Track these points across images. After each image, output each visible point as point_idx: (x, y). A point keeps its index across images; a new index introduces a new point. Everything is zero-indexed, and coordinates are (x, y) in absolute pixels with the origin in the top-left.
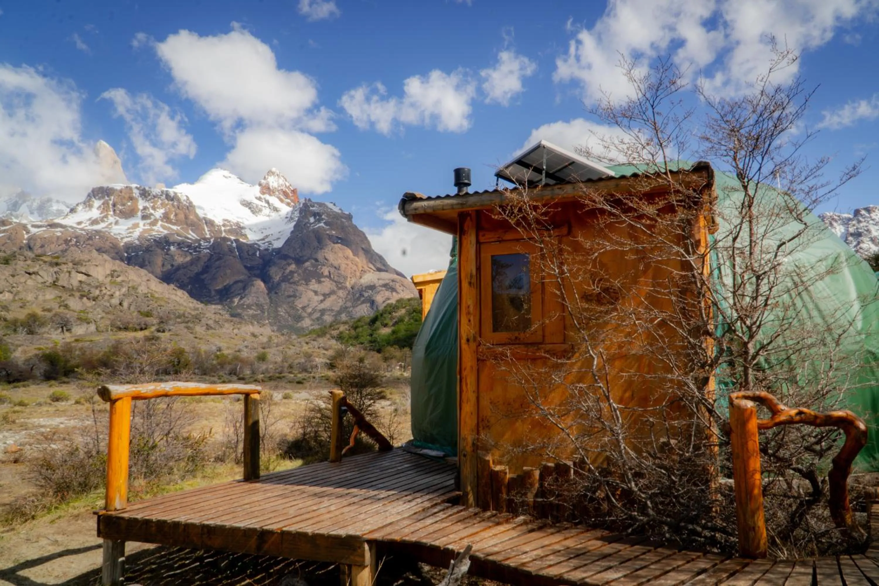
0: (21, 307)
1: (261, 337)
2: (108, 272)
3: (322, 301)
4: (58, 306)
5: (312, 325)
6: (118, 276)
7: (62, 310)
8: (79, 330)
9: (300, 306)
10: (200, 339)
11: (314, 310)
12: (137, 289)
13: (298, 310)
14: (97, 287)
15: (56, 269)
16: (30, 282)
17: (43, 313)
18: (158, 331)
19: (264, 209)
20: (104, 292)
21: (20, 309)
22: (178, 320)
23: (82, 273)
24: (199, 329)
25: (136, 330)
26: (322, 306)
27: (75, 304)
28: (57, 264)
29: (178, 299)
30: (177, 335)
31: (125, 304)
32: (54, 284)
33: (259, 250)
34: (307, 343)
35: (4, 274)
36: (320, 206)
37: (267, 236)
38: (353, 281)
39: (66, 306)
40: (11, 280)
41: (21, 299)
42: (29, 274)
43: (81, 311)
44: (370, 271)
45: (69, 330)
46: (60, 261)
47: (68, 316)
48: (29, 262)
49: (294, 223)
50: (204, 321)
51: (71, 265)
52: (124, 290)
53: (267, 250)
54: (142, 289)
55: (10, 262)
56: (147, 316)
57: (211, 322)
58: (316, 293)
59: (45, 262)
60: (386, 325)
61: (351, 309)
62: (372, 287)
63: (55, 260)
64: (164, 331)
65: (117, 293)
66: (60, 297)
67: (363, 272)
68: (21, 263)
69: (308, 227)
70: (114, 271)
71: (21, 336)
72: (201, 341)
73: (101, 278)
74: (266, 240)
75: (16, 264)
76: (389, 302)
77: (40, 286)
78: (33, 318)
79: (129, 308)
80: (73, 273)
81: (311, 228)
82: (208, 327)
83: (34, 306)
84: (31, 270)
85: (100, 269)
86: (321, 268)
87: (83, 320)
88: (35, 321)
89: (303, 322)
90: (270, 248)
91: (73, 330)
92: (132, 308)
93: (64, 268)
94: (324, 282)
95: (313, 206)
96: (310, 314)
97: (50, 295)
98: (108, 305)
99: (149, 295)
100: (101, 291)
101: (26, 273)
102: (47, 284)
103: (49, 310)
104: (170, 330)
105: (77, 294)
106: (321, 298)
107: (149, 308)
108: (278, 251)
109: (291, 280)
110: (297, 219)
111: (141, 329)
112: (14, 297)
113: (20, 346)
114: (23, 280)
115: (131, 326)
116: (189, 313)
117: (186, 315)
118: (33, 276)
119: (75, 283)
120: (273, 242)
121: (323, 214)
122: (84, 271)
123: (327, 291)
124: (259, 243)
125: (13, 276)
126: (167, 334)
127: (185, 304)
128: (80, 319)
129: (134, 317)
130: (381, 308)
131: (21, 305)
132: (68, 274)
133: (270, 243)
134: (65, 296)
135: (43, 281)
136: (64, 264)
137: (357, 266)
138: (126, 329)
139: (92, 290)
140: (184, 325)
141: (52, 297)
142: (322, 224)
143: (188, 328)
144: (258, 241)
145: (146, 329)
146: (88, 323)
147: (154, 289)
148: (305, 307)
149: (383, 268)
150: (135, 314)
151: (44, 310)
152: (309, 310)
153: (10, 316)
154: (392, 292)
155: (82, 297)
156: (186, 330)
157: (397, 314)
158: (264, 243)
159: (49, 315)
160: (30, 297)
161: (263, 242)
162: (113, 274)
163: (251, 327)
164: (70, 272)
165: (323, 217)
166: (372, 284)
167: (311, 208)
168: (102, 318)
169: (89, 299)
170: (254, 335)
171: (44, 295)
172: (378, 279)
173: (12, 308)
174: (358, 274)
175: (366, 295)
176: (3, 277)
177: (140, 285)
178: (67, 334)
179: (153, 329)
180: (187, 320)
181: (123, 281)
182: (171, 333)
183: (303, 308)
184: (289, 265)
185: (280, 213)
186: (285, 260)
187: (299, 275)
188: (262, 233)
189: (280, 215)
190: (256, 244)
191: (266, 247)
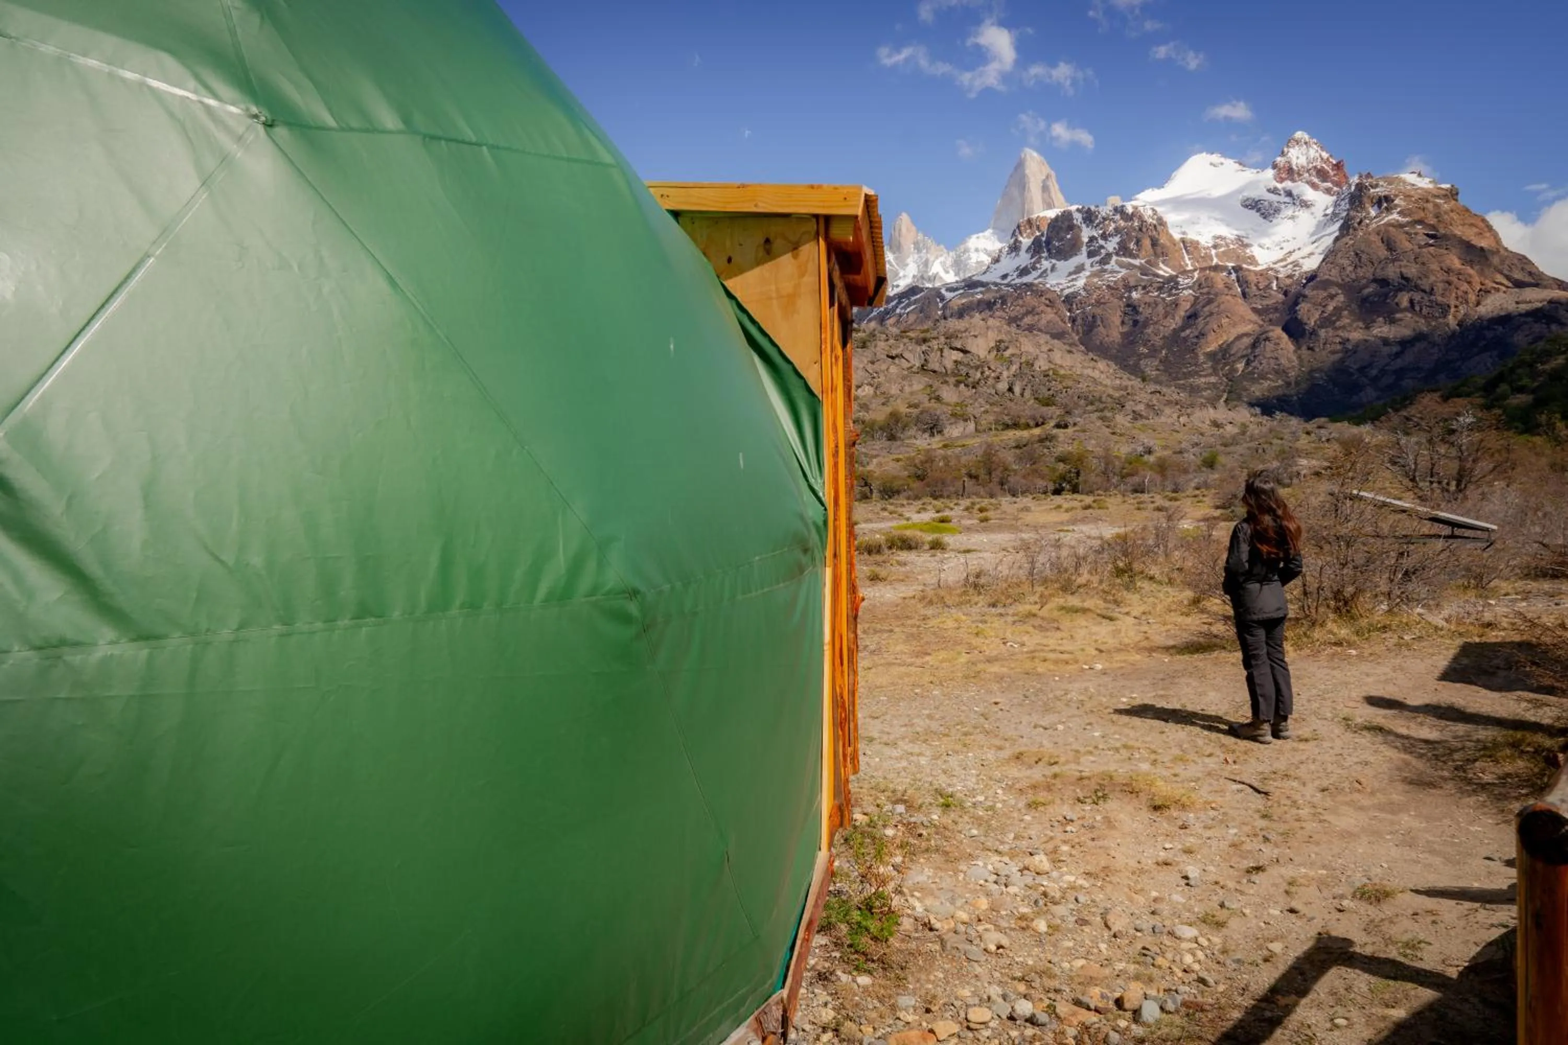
0: (883, 404)
1: (1229, 428)
2: (993, 344)
3: (1397, 355)
4: (928, 397)
5: (1378, 398)
6: (1007, 348)
7: (933, 404)
8: (954, 431)
9: (1355, 367)
10: (1121, 435)
11: (1383, 372)
12: (1032, 365)
13: (1352, 374)
14: (977, 368)
15: (924, 347)
16: (893, 369)
17: (908, 410)
18: (1058, 426)
19: (1283, 206)
20: (987, 373)
21: (880, 407)
22: (1090, 408)
23: (957, 349)
24: (1122, 420)
25: (1027, 426)
26: (1399, 363)
27: (949, 394)
28: (925, 340)
29: (1096, 374)
30: (1084, 431)
31: (1017, 389)
32: (923, 368)
33: (1277, 278)
34: (1308, 433)
35: (862, 362)
36: (1390, 184)
37: (1290, 253)
38: (1462, 310)
39: (938, 399)
40: (870, 368)
41: (884, 393)
42: (893, 358)
43: (957, 404)
44: (1498, 290)
45: (940, 432)
46: (928, 335)
47: (938, 413)
48: (892, 341)
49: (1342, 221)
50: (1129, 406)
51: (942, 339)
52: (1014, 368)
53: (1290, 276)
54: (1041, 364)
55: (868, 344)
56: (1047, 405)
57: (1140, 408)
58: (1385, 340)
59: (911, 339)
61: (1459, 363)
62: (1504, 320)
63: (922, 335)
64: (1066, 426)
65: (1005, 374)
66: (931, 386)
67: (1484, 292)
68: (881, 344)
69: (1367, 225)
70: (1001, 341)
71: (880, 444)
72: (1123, 439)
73: (983, 353)
74: (1289, 260)
75: (875, 346)
77: (906, 373)
78: (895, 416)
79: (1022, 395)
80: (947, 351)
81: (1374, 226)
82: (1137, 416)
83: (899, 401)
84: (894, 353)
85: (980, 341)
86: (1396, 296)
87: (960, 416)
88: (897, 421)
89: (1362, 394)
90: (1297, 273)
91: (945, 431)
92: (1027, 394)
93: (934, 344)
94: (1401, 320)
95: (1377, 186)
96: (1375, 380)
97: (918, 384)
98: (993, 392)
99: (1051, 373)
100: (982, 373)
101: (888, 356)
102: (914, 369)
103: (916, 406)
104: (1075, 424)
105: (952, 380)
106: (1396, 348)
107: (1051, 392)
108: (1312, 277)
109: (1338, 324)
110: (1344, 214)
111: (1037, 425)
112: (875, 392)
113: (876, 456)
114: (884, 367)
115: (1023, 421)
116: (1110, 396)
117: (1104, 399)
118: (897, 361)
119: (949, 365)
120: (1301, 261)
121: (1396, 196)
122: (959, 347)
123: (1408, 335)
124: (1277, 266)
125: (873, 363)
126: (1070, 430)
127: (1108, 382)
128: (954, 415)
129: (1028, 407)
131: (884, 400)
132: (939, 353)
133: (1296, 264)
134: (936, 384)
135: (909, 365)
136: (934, 338)
137: (1469, 283)
138: (1016, 426)
139: (971, 372)
140: (1098, 414)
141: (921, 387)
142: (1395, 216)
143: (1102, 418)
144: (1275, 263)
145: (1043, 424)
146: (966, 420)
147: (1059, 362)
148: (1365, 367)
149: (1528, 279)
150: (1032, 401)
151: (910, 406)
152: (1374, 372)
153: (867, 417)
154: (1548, 324)
155: (958, 383)
156: (1099, 423)
158: (1285, 266)
159: (915, 411)
160: (894, 390)
161: (1284, 263)
162: (999, 347)
164: (941, 350)
165: (1396, 202)
166: (1503, 313)
167: (1372, 190)
168: (986, 412)
169: (966, 385)
170: (1216, 424)
171: (911, 386)
172: (1517, 303)
173: (873, 406)
174: (1472, 297)
175: (1489, 334)
176: (861, 366)
177: (1036, 358)
178: (938, 438)
179: (1052, 423)
180: (1102, 406)
181: (1013, 355)
182: (1076, 428)
183: (1362, 370)
184: (1332, 297)
185: (1313, 209)
186: (1325, 289)
187: (1351, 312)
188: (1282, 248)
189: (1312, 214)
190: (1272, 269)
191: (1290, 272)
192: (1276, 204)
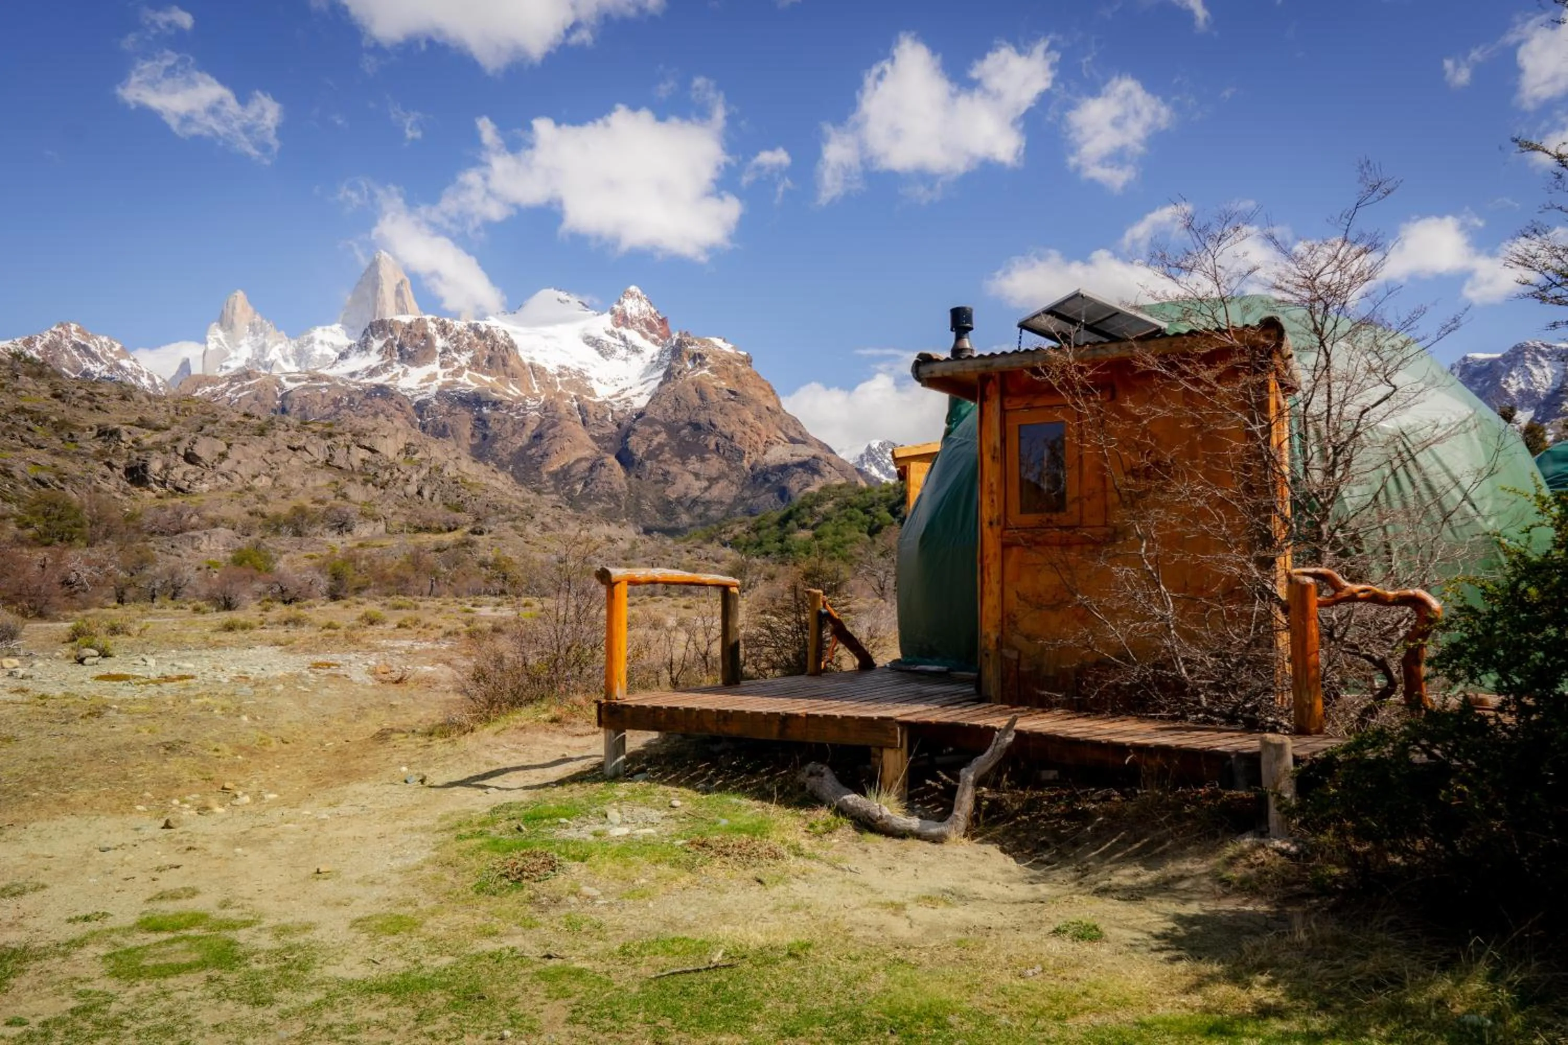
0: (283, 497)
1: (620, 543)
2: (402, 446)
3: (706, 489)
4: (333, 495)
6: (416, 452)
7: (339, 501)
8: (364, 531)
9: (674, 496)
10: (534, 544)
11: (695, 503)
12: (442, 471)
13: (670, 502)
14: (386, 468)
15: (329, 442)
16: (294, 461)
17: (313, 506)
18: (473, 532)
19: (618, 349)
20: (396, 475)
21: (282, 501)
22: (501, 516)
23: (365, 448)
24: (531, 530)
25: (440, 531)
26: (707, 496)
27: (357, 492)
28: (330, 435)
29: (499, 485)
30: (501, 538)
31: (426, 493)
32: (328, 463)
33: (612, 411)
34: (688, 552)
35: (260, 450)
36: (702, 344)
37: (624, 390)
38: (754, 456)
39: (345, 496)
40: (268, 457)
41: (284, 486)
42: (294, 449)
43: (365, 503)
44: (778, 443)
45: (349, 531)
46: (334, 430)
47: (348, 510)
48: (292, 432)
49: (665, 369)
50: (538, 518)
51: (349, 436)
52: (424, 472)
53: (622, 411)
54: (450, 471)
55: (267, 432)
56: (457, 511)
57: (548, 520)
58: (697, 476)
59: (314, 432)
60: (803, 526)
61: (751, 501)
62: (784, 468)
63: (327, 430)
64: (481, 533)
65: (415, 477)
66: (337, 483)
67: (769, 444)
68: (282, 434)
69: (685, 376)
70: (410, 444)
71: (286, 540)
72: (536, 548)
73: (391, 455)
74: (623, 397)
75: (275, 436)
76: (809, 489)
77: (308, 466)
78: (300, 511)
79: (431, 499)
80: (354, 449)
81: (689, 377)
82: (545, 527)
83: (301, 495)
84: (296, 444)
85: (389, 441)
86: (705, 439)
87: (369, 516)
88: (303, 517)
90: (629, 409)
91: (355, 530)
92: (437, 498)
93: (340, 439)
94: (709, 459)
95: (692, 344)
96: (689, 509)
97: (322, 479)
98: (402, 494)
99: (459, 480)
100: (391, 474)
101: (289, 447)
102: (319, 463)
103: (322, 502)
104: (490, 532)
105: (360, 478)
106: (705, 484)
107: (460, 499)
108: (641, 414)
109: (661, 458)
110: (667, 364)
111: (450, 530)
112: (273, 484)
113: (285, 552)
114: (284, 458)
115: (435, 525)
116: (517, 507)
117: (513, 509)
118: (299, 453)
119: (357, 463)
120: (632, 399)
121: (707, 355)
122: (367, 445)
123: (714, 473)
124: (612, 400)
125: (272, 452)
126: (486, 537)
127: (510, 493)
128: (363, 514)
129: (437, 512)
130: (796, 501)
131: (284, 494)
132: (345, 449)
133: (628, 401)
134: (342, 481)
135: (312, 459)
136: (340, 434)
137: (759, 435)
138: (428, 529)
139: (380, 472)
140: (510, 523)
141: (325, 482)
142: (706, 371)
143: (515, 528)
144: (611, 397)
145: (456, 529)
146: (376, 520)
147: (466, 471)
148: (681, 498)
149: (799, 437)
150: (441, 507)
151: (315, 502)
152: (688, 502)
153: (269, 510)
154: (813, 475)
155: (365, 483)
156: (512, 532)
157: (821, 509)
158: (619, 401)
159: (321, 508)
160: (295, 483)
161: (618, 399)
162: (408, 450)
163: (606, 526)
164: (348, 447)
165: (707, 360)
166: (782, 463)
167: (689, 347)
168: (394, 514)
169: (375, 485)
170: (610, 540)
171: (314, 480)
172: (791, 455)
173: (271, 498)
174: (761, 447)
175: (773, 479)
176: (259, 455)
177: (445, 465)
178: (348, 537)
179: (467, 529)
180: (514, 516)
181: (422, 459)
182: (492, 535)
183: (679, 499)
184: (657, 433)
185: (642, 355)
186: (651, 426)
187: (672, 449)
188: (617, 385)
189: (642, 359)
190: (608, 402)
191: (623, 407)
192: (613, 346)
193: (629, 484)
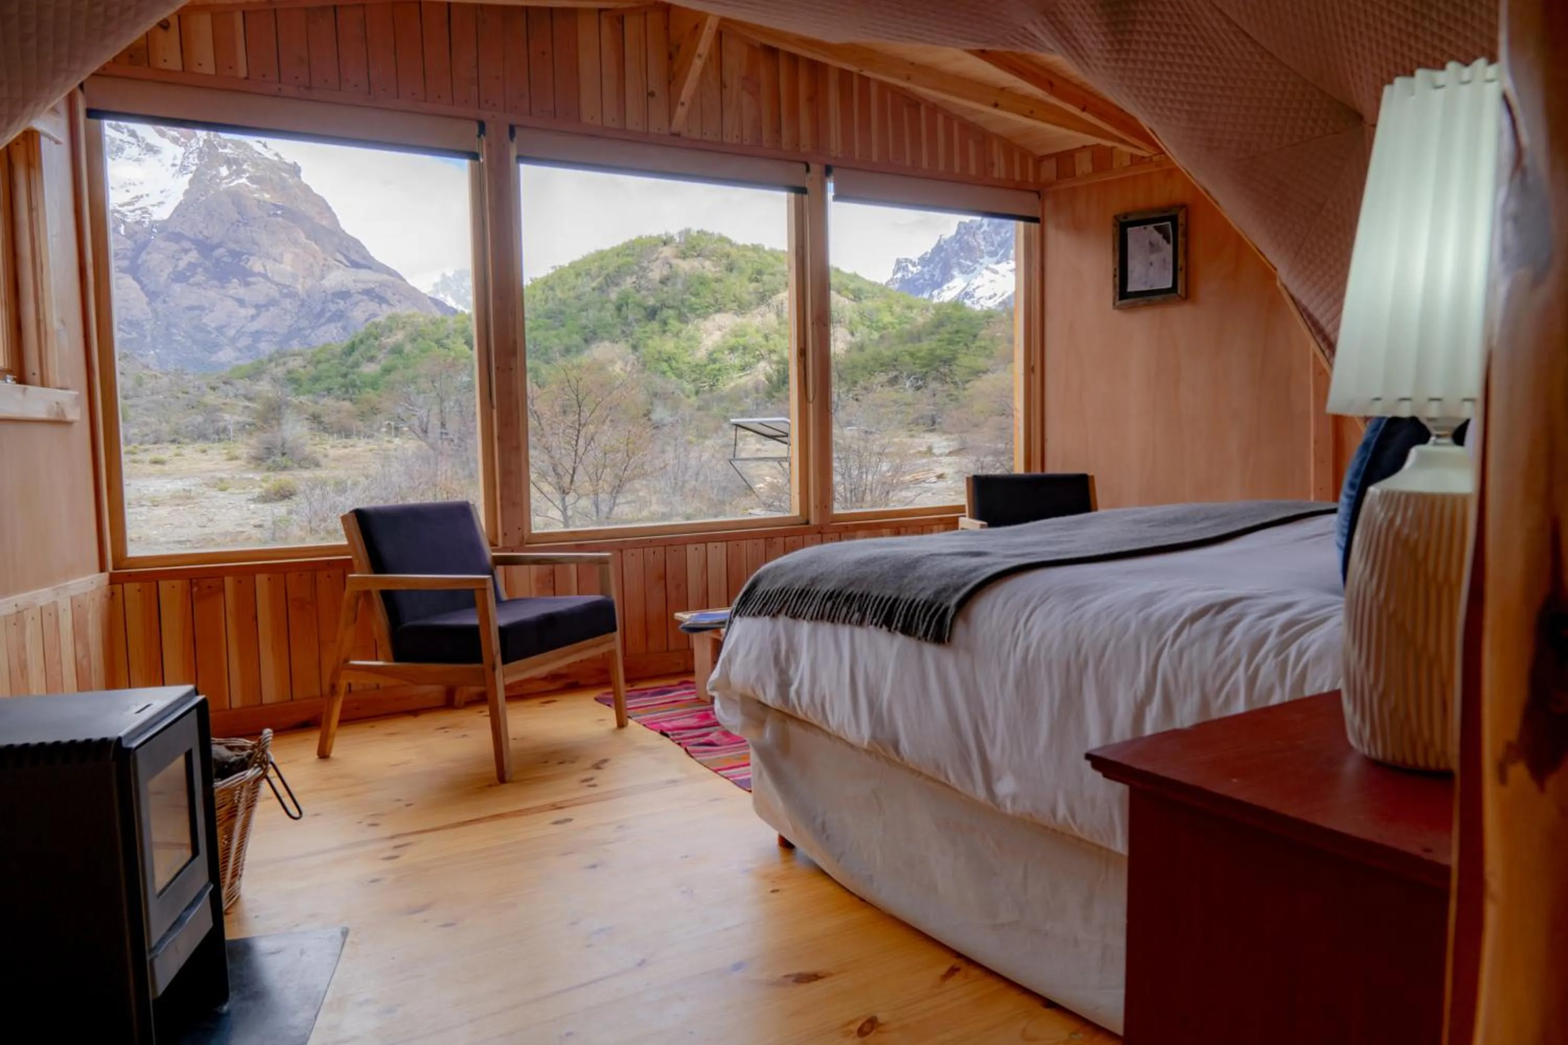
3: (253, 318)
5: (237, 359)
9: (213, 325)
11: (240, 333)
13: (210, 333)
19: (127, 146)
26: (254, 326)
33: (124, 222)
36: (238, 147)
37: (138, 198)
38: (309, 282)
44: (338, 267)
49: (190, 175)
53: (138, 223)
58: (241, 302)
60: (371, 359)
61: (309, 331)
62: (344, 295)
67: (326, 268)
69: (218, 184)
74: (137, 206)
76: (376, 320)
81: (224, 186)
86: (248, 260)
89: (220, 354)
90: (147, 221)
94: (254, 283)
95: (225, 147)
96: (233, 340)
106: (253, 311)
108: (162, 226)
109: (192, 280)
110: (194, 168)
120: (151, 209)
121: (245, 161)
123: (261, 300)
124: (123, 209)
130: (361, 330)
133: (144, 210)
137: (314, 257)
142: (244, 181)
144: (122, 205)
148: (222, 327)
149: (362, 262)
152: (232, 332)
154: (380, 304)
157: (388, 340)
158: (133, 211)
161: (131, 208)
165: (245, 167)
166: (344, 290)
167: (220, 150)
172: (355, 281)
174: (317, 271)
175: (333, 307)
183: (220, 329)
184: (186, 251)
185: (160, 156)
186: (177, 242)
187: (206, 270)
188: (128, 191)
189: (160, 161)
190: (118, 212)
191: (138, 218)
192: (118, 142)
193: (155, 311)
